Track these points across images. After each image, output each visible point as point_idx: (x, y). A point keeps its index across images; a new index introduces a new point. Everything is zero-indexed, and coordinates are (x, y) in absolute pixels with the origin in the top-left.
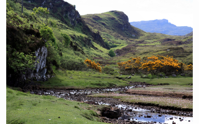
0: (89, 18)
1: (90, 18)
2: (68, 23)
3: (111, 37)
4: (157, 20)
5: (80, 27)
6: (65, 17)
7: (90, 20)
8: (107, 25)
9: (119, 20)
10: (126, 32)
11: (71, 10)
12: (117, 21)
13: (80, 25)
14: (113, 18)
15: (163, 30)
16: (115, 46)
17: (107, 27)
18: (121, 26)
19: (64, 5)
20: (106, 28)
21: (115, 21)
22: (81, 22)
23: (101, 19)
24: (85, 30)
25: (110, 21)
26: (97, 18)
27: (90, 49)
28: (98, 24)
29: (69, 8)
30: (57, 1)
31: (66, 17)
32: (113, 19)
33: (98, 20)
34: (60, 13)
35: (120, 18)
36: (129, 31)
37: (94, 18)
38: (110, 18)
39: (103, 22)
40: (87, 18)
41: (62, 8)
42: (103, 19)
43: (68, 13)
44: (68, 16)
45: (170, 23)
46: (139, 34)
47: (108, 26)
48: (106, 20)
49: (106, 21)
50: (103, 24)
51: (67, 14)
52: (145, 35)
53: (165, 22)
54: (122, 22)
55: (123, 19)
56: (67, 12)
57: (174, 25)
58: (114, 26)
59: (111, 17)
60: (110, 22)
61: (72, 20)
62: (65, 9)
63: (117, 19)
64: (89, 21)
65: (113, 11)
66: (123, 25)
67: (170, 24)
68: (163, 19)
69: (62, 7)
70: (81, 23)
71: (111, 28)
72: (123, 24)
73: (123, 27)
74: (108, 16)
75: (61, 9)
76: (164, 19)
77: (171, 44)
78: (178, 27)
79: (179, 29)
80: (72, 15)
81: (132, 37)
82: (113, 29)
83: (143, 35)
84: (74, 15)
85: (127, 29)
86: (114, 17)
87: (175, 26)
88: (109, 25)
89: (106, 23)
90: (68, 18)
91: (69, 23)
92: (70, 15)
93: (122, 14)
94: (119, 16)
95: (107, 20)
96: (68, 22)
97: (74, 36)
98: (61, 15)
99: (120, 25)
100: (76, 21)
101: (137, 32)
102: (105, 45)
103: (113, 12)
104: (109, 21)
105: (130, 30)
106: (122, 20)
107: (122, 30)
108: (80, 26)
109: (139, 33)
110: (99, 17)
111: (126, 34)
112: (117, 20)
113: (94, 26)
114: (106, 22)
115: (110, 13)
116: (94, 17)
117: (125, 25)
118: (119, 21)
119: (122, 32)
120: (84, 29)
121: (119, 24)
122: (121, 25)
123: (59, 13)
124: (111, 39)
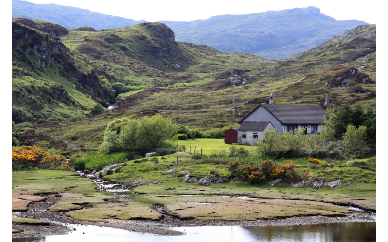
0: (98, 39)
1: (101, 40)
2: (33, 63)
3: (128, 73)
4: (296, 9)
5: (59, 67)
6: (30, 54)
7: (101, 42)
8: (130, 51)
9: (153, 39)
10: (165, 60)
11: (40, 42)
12: (149, 42)
13: (59, 62)
14: (143, 36)
15: (308, 30)
16: (128, 90)
17: (129, 53)
18: (155, 50)
19: (29, 35)
20: (127, 55)
21: (145, 42)
22: (60, 58)
23: (121, 39)
24: (66, 71)
25: (137, 42)
26: (113, 39)
27: (58, 106)
28: (114, 49)
29: (36, 39)
30: (17, 30)
31: (32, 53)
32: (143, 38)
33: (115, 41)
34: (21, 49)
35: (155, 36)
36: (170, 58)
37: (107, 39)
38: (137, 37)
39: (123, 45)
40: (94, 39)
41: (25, 40)
42: (125, 40)
43: (35, 48)
44: (35, 52)
45: (323, 14)
46: (189, 62)
47: (132, 52)
48: (129, 40)
49: (129, 43)
50: (123, 49)
51: (33, 48)
52: (199, 64)
53: (314, 12)
54: (159, 43)
55: (161, 37)
56: (34, 46)
57: (330, 17)
58: (144, 51)
59: (139, 35)
60: (137, 44)
61: (41, 58)
62: (29, 41)
63: (149, 37)
64: (96, 46)
65: (145, 24)
66: (160, 49)
67: (323, 17)
68: (309, 7)
69: (25, 38)
70: (61, 60)
71: (138, 56)
72: (160, 47)
73: (159, 52)
74: (133, 34)
75: (22, 42)
76: (312, 7)
77: (208, 88)
78: (338, 21)
79: (340, 25)
80: (41, 49)
81: (174, 69)
82: (140, 57)
83: (196, 64)
84: (44, 49)
85: (167, 55)
86: (145, 34)
87: (333, 20)
88: (134, 50)
89: (128, 47)
90: (35, 55)
91: (35, 64)
92: (39, 50)
93: (160, 28)
94: (155, 32)
95: (132, 41)
96: (34, 61)
97: (31, 89)
98: (22, 51)
99: (154, 48)
100: (49, 58)
101: (186, 58)
102: (102, 92)
103: (146, 26)
104: (135, 43)
105: (173, 56)
106: (159, 39)
107: (157, 57)
108: (59, 65)
109: (190, 60)
110: (118, 37)
111: (163, 64)
112: (149, 40)
113: (105, 53)
114: (129, 45)
115: (140, 28)
116: (109, 37)
117: (164, 47)
118: (153, 41)
119: (156, 61)
120: (66, 69)
121: (152, 47)
122: (157, 48)
123: (19, 48)
124: (128, 76)
